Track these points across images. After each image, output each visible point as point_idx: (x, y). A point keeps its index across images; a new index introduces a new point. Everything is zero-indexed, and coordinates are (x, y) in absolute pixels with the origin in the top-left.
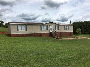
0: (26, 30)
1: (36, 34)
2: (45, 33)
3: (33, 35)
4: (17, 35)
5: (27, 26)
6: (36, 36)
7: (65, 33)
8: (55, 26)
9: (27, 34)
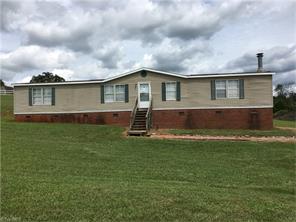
0: (53, 103)
1: (85, 115)
2: (116, 114)
3: (74, 119)
4: (29, 118)
5: (57, 91)
6: (84, 123)
7: (219, 112)
8: (164, 84)
9: (56, 116)
